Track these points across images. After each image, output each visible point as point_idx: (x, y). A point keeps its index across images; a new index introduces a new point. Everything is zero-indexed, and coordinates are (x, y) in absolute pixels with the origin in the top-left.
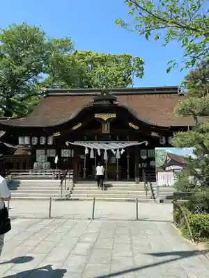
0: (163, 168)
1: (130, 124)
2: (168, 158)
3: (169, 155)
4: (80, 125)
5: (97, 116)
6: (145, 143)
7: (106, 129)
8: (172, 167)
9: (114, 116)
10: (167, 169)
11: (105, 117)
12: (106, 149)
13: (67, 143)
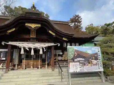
0: (73, 60)
1: (50, 32)
2: (76, 53)
3: (76, 51)
4: (14, 29)
5: (27, 24)
8: (78, 59)
10: (76, 60)
11: (33, 26)
13: (3, 43)
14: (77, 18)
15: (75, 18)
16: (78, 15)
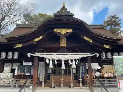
1: (85, 38)
4: (41, 37)
5: (56, 30)
6: (96, 55)
7: (63, 43)
9: (71, 30)
11: (63, 31)
12: (63, 59)
13: (29, 55)
14: (113, 19)
15: (111, 19)
16: (115, 16)
